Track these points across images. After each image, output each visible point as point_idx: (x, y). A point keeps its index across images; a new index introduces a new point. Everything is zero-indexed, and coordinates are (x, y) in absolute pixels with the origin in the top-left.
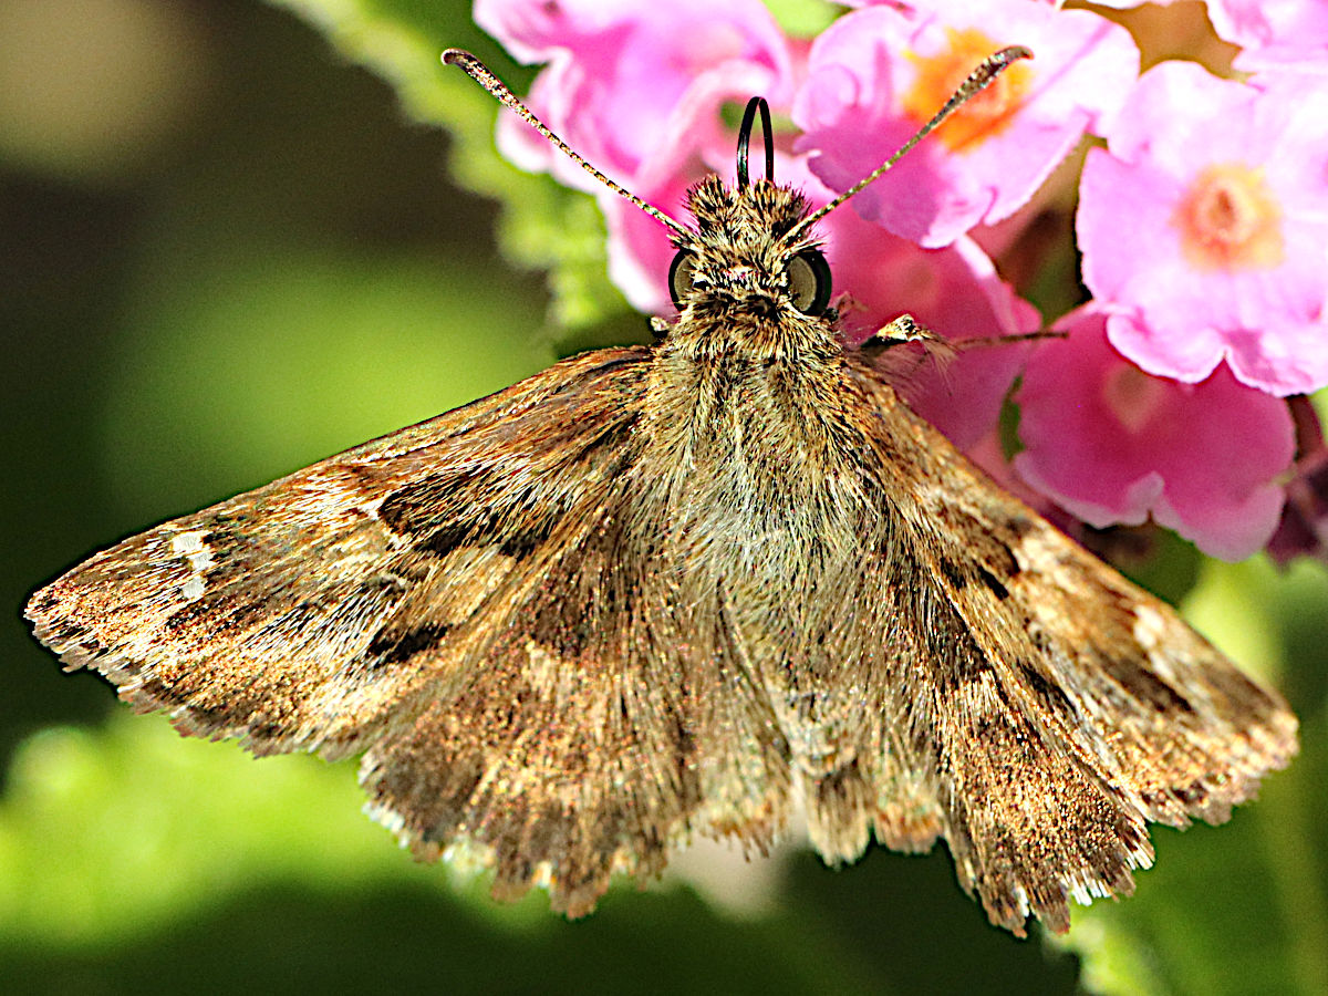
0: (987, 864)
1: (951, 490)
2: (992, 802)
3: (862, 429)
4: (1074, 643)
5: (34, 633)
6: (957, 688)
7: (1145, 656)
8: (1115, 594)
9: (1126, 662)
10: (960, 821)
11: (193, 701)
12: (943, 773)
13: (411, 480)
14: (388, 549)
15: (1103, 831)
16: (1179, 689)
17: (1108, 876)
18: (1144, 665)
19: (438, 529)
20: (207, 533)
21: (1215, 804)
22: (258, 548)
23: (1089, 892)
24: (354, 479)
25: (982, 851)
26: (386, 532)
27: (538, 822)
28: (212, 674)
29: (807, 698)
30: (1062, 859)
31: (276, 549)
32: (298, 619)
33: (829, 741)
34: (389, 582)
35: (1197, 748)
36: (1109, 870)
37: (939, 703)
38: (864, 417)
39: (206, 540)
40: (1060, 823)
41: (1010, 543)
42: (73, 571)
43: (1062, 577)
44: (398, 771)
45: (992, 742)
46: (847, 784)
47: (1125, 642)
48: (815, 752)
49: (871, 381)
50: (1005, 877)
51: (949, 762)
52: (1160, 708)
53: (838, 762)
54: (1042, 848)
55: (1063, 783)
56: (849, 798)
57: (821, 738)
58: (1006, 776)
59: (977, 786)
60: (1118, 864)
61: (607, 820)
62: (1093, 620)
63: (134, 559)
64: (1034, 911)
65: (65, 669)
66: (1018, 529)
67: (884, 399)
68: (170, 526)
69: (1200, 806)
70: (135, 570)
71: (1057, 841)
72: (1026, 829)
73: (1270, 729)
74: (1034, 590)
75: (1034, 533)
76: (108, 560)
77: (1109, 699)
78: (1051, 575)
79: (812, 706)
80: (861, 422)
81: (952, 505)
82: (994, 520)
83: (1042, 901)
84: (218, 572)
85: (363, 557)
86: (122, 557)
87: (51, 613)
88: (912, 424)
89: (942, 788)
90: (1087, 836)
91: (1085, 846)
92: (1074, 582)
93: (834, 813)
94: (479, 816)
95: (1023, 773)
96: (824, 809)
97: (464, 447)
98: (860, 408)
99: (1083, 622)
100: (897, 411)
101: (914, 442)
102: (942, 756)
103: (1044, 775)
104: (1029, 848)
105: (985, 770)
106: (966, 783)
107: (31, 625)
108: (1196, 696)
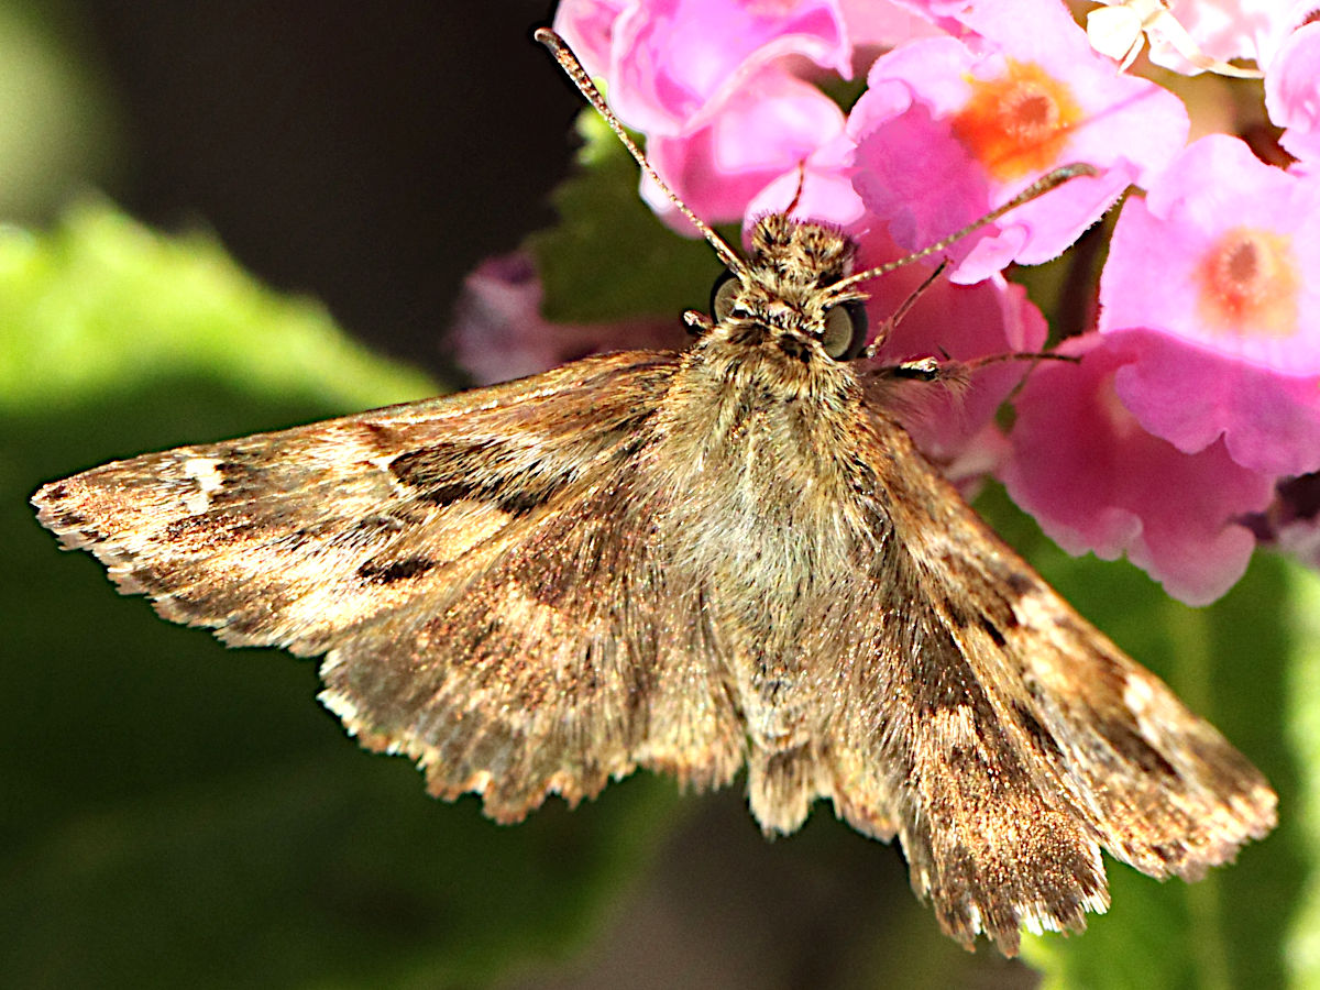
0: (945, 880)
1: (956, 540)
2: (956, 825)
3: (875, 469)
4: (1067, 697)
5: (38, 517)
6: (935, 715)
7: (1133, 719)
8: (1107, 661)
9: (1115, 723)
10: (922, 835)
11: (178, 593)
12: (911, 789)
13: (425, 445)
14: (391, 496)
15: (1062, 873)
16: (1166, 755)
17: (1061, 914)
18: (1132, 727)
19: (443, 485)
20: (220, 462)
21: (1192, 864)
22: (266, 481)
23: (1041, 923)
24: (371, 436)
25: (941, 868)
26: (393, 481)
27: (485, 738)
28: (202, 574)
29: (772, 684)
30: (1018, 889)
31: (283, 485)
32: (293, 542)
33: (786, 724)
34: (386, 522)
35: (1179, 811)
36: (1062, 907)
37: (915, 726)
38: (878, 457)
39: (219, 467)
40: (1019, 856)
41: (1011, 598)
42: (87, 473)
43: (1058, 637)
44: (361, 671)
45: (962, 771)
46: (796, 764)
47: (1114, 704)
48: (771, 733)
49: (889, 424)
50: (961, 895)
51: (918, 780)
52: (1146, 769)
53: (791, 744)
54: (1001, 875)
55: (1028, 822)
56: (796, 778)
57: (780, 721)
58: (973, 803)
59: (943, 807)
60: (1072, 905)
61: (552, 747)
62: (1086, 680)
63: (146, 473)
64: (985, 931)
65: (61, 548)
66: (1019, 587)
67: (896, 444)
68: (186, 451)
69: (1177, 864)
70: (147, 482)
71: (1015, 872)
72: (987, 857)
73: (1251, 802)
74: (1031, 643)
75: (1032, 593)
76: (122, 470)
77: (1096, 754)
78: (1047, 634)
79: (775, 692)
80: (874, 462)
81: (957, 555)
82: (995, 574)
83: (995, 923)
84: (224, 495)
85: (367, 500)
86: (135, 469)
87: (57, 503)
88: (925, 472)
89: (909, 801)
90: (1046, 874)
91: (1042, 882)
92: (1069, 643)
93: (779, 788)
94: (431, 721)
95: (989, 804)
96: (770, 783)
97: (481, 421)
98: (874, 447)
99: (1075, 680)
100: (912, 459)
101: (924, 488)
102: (912, 773)
103: (1010, 811)
104: (987, 872)
105: (953, 795)
106: (933, 804)
107: (37, 510)
108: (1182, 764)
